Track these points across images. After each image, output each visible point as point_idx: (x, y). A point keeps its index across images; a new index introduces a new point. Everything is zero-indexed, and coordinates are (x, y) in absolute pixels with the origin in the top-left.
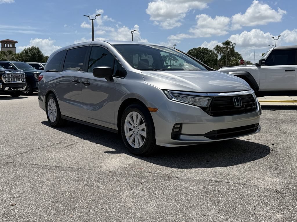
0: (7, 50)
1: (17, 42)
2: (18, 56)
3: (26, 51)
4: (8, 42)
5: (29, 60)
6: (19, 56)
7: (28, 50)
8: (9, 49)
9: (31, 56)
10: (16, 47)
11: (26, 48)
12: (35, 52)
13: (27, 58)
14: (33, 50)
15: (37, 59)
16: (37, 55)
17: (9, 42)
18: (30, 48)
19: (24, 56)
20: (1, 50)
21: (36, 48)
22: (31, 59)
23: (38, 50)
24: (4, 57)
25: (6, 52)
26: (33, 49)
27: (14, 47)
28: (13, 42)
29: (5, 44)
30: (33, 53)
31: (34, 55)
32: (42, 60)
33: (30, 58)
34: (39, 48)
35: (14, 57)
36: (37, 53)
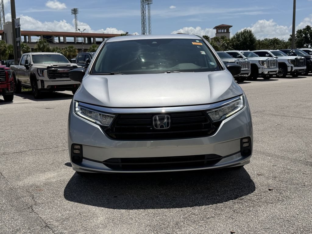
0: (221, 36)
1: (232, 26)
2: (228, 41)
3: (238, 36)
4: (222, 27)
5: (239, 45)
6: (230, 42)
7: (240, 34)
8: (223, 35)
9: (242, 40)
10: (230, 32)
11: (238, 33)
12: (246, 36)
13: (238, 43)
14: (244, 34)
15: (248, 43)
16: (249, 39)
17: (224, 27)
18: (242, 31)
19: (235, 41)
20: (216, 36)
21: (249, 31)
22: (242, 44)
23: (250, 33)
24: (215, 44)
25: (220, 37)
26: (245, 32)
27: (228, 32)
28: (228, 27)
29: (219, 29)
30: (244, 36)
31: (245, 39)
32: (254, 44)
33: (241, 42)
34: (251, 31)
35: (225, 43)
36: (248, 37)
